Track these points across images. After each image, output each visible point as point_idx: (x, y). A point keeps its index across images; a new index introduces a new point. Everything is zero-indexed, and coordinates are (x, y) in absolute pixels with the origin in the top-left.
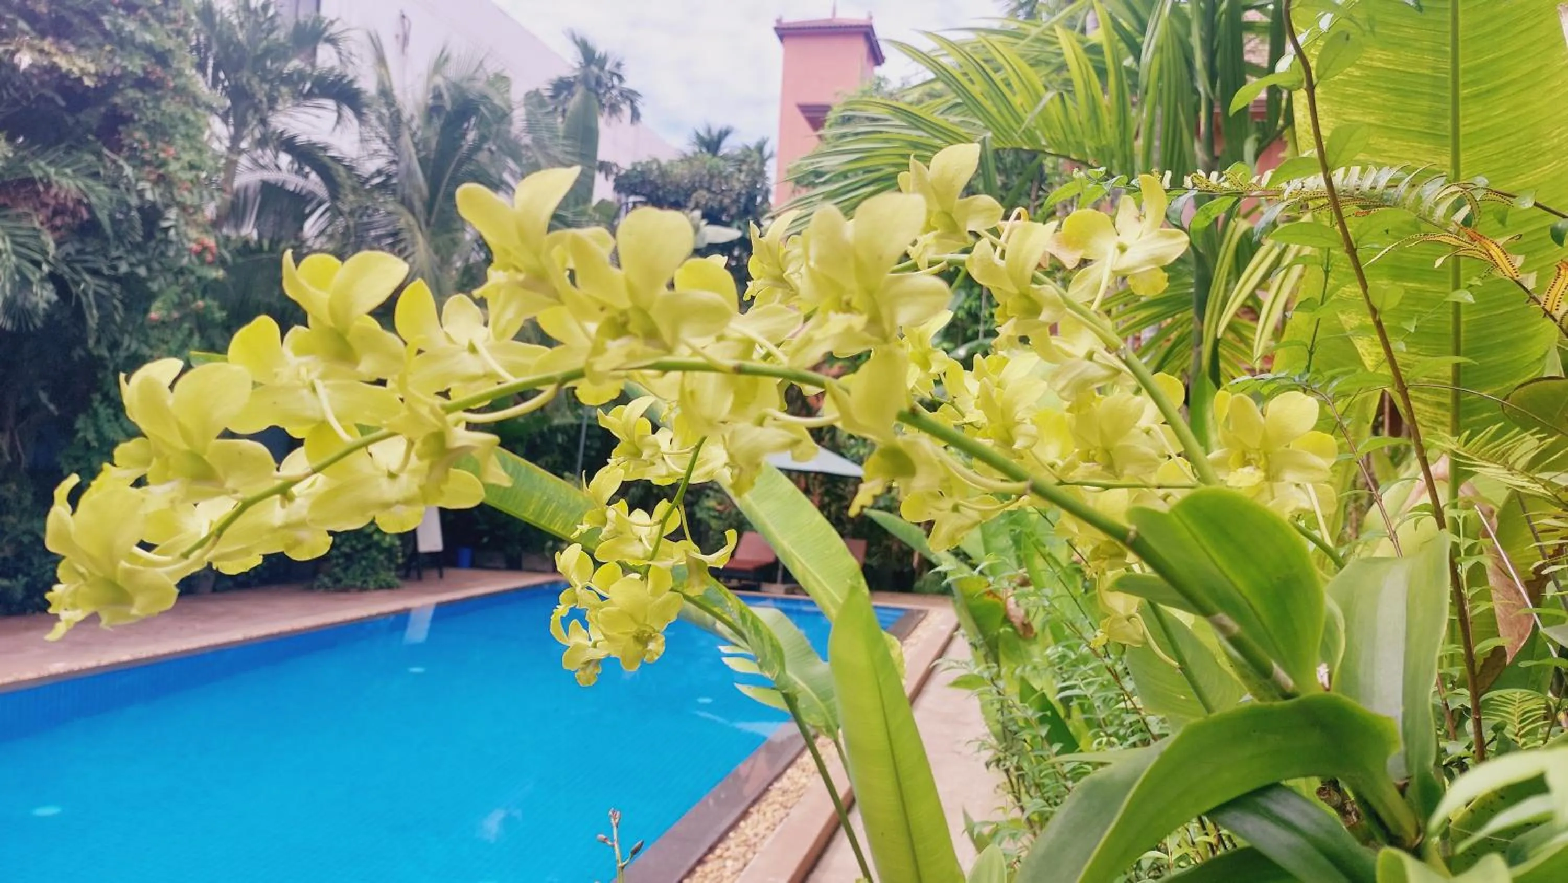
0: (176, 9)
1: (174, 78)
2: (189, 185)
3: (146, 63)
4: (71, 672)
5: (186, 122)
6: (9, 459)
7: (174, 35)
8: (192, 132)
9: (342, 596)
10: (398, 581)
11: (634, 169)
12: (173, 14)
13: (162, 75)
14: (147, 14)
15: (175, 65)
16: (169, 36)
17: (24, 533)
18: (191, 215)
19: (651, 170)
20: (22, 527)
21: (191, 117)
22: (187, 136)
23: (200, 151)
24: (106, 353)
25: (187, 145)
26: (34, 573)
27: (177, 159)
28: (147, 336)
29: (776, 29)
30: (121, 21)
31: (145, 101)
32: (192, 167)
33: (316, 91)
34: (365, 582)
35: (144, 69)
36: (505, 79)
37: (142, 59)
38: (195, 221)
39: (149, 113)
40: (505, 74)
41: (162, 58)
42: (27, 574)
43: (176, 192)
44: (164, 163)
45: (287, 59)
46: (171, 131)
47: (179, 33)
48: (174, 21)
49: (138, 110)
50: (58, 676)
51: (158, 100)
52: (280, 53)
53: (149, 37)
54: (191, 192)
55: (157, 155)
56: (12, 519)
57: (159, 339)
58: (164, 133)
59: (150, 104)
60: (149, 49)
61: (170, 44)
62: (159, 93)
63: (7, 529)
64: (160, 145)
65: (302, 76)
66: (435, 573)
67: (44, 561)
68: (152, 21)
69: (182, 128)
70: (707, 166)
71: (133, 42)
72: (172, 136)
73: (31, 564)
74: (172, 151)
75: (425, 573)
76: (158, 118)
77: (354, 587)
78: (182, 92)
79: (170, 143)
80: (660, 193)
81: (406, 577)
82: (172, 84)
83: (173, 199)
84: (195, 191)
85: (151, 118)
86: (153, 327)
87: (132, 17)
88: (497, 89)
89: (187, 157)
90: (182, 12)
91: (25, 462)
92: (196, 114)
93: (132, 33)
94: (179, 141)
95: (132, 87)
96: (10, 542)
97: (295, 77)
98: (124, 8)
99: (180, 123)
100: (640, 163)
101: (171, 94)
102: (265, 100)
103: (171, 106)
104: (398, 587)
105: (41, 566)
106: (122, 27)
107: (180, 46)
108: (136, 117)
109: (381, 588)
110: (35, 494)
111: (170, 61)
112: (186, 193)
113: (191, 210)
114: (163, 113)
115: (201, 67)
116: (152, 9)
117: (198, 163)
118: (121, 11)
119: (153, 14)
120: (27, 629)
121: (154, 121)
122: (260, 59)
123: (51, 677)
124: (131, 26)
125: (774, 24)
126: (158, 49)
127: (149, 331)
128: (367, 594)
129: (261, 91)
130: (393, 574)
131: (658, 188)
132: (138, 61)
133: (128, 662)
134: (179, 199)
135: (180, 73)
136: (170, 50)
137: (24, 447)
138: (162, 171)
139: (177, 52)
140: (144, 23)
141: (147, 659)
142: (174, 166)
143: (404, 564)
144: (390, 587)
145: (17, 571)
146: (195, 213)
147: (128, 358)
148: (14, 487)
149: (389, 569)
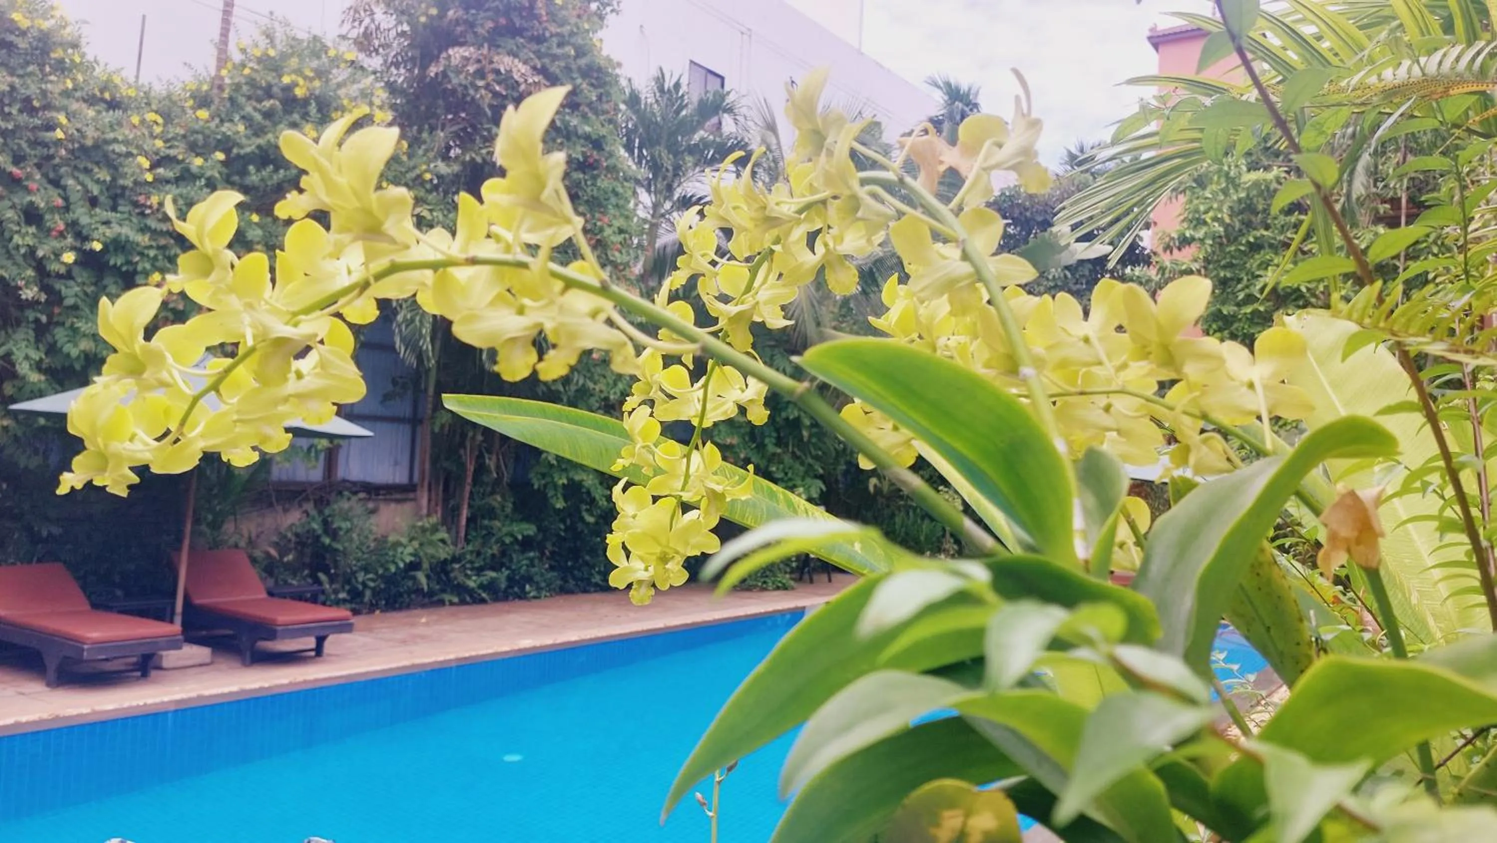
0: (608, 102)
1: (606, 160)
2: (619, 246)
3: (584, 149)
4: (534, 648)
5: (616, 194)
6: (495, 475)
7: (606, 124)
8: (621, 202)
9: (747, 594)
10: (792, 583)
11: (1003, 194)
12: (606, 107)
13: (597, 157)
14: (586, 110)
15: (607, 149)
16: (603, 126)
17: (506, 535)
18: (621, 271)
19: (1019, 194)
20: (505, 530)
21: (620, 190)
22: (617, 206)
23: (627, 218)
24: (561, 389)
25: (617, 214)
26: (514, 567)
27: (610, 226)
28: (592, 374)
29: (1150, 38)
30: (567, 118)
31: (586, 181)
32: (621, 231)
33: (717, 156)
34: (765, 582)
35: (583, 153)
36: (878, 124)
37: (583, 146)
38: (624, 276)
39: (589, 190)
40: (876, 119)
41: (597, 144)
42: (508, 568)
43: (609, 253)
44: (601, 230)
45: (694, 131)
46: (605, 203)
47: (610, 121)
48: (608, 112)
49: (581, 188)
50: (525, 649)
51: (595, 178)
52: (689, 127)
53: (587, 129)
54: (621, 252)
55: (595, 224)
56: (497, 524)
57: (600, 375)
58: (600, 205)
59: (589, 183)
60: (587, 137)
61: (603, 131)
62: (595, 172)
63: (494, 531)
64: (597, 215)
65: (705, 144)
66: (824, 577)
67: (521, 558)
68: (590, 115)
69: (613, 200)
70: (1076, 182)
71: (576, 134)
72: (605, 207)
73: (511, 560)
74: (606, 220)
75: (815, 577)
76: (595, 193)
77: (755, 586)
78: (612, 170)
79: (604, 213)
80: (1028, 214)
81: (800, 580)
82: (605, 164)
83: (608, 259)
84: (624, 251)
85: (590, 193)
86: (595, 365)
87: (576, 113)
88: (873, 135)
89: (619, 223)
90: (612, 104)
91: (506, 479)
92: (623, 187)
93: (575, 126)
94: (612, 211)
95: (576, 170)
96: (497, 542)
97: (701, 146)
98: (570, 108)
99: (611, 195)
100: (1009, 188)
101: (604, 172)
102: (670, 168)
103: (604, 183)
104: (793, 589)
105: (519, 562)
106: (569, 122)
107: (611, 133)
108: (580, 194)
109: (778, 588)
110: (514, 503)
111: (604, 146)
112: (617, 254)
113: (621, 267)
114: (599, 189)
115: (629, 148)
116: (590, 105)
117: (624, 227)
118: (567, 110)
119: (591, 109)
120: (508, 612)
121: (592, 196)
122: (673, 134)
123: (520, 650)
124: (574, 122)
125: (1148, 34)
126: (594, 137)
127: (593, 370)
128: (766, 593)
129: (668, 161)
130: (788, 576)
131: (1026, 210)
132: (579, 149)
133: (575, 642)
134: (612, 258)
135: (611, 155)
136: (604, 137)
137: (506, 466)
138: (599, 237)
139: (609, 137)
140: (584, 116)
141: (591, 640)
142: (608, 232)
143: (797, 567)
144: (785, 588)
145: (502, 565)
146: (624, 269)
147: (577, 391)
148: (499, 498)
149: (786, 573)
